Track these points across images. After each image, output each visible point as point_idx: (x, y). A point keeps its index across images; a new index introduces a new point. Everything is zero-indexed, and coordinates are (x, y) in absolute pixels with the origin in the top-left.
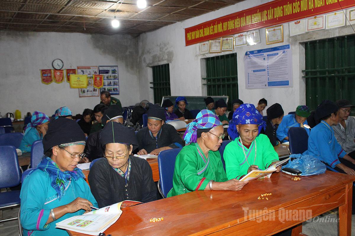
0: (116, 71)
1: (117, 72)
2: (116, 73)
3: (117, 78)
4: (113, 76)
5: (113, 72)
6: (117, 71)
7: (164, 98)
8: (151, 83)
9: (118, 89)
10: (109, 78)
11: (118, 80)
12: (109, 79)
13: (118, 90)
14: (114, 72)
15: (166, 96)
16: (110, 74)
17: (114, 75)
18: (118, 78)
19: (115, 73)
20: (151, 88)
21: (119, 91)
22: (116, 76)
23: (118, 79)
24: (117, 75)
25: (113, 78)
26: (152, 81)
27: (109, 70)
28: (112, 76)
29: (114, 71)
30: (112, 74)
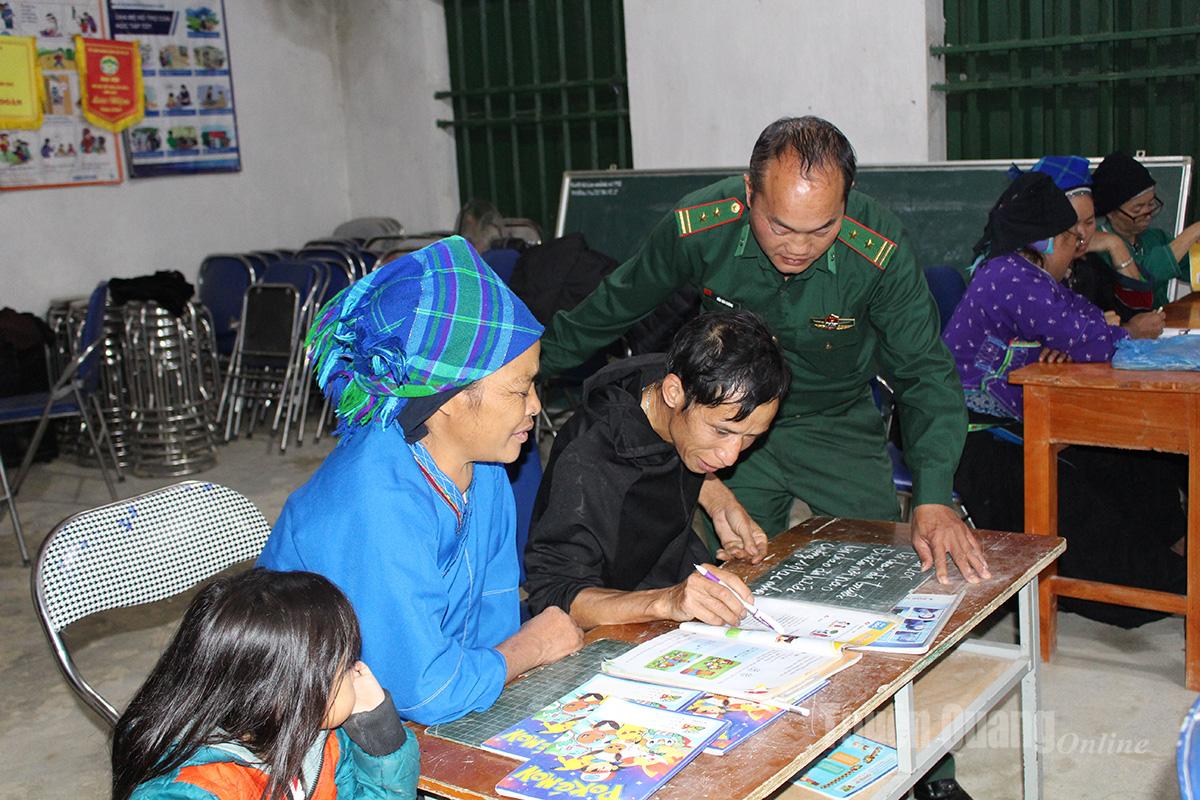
0: (216, 23)
1: (219, 28)
2: (217, 35)
3: (221, 62)
4: (197, 52)
5: (197, 22)
6: (219, 17)
7: (573, 181)
8: (439, 96)
9: (231, 135)
10: (177, 65)
11: (226, 79)
12: (175, 73)
13: (233, 144)
14: (203, 25)
15: (580, 174)
16: (180, 36)
17: (201, 42)
18: (225, 66)
19: (207, 35)
20: (442, 124)
21: (237, 150)
22: (212, 56)
23: (228, 73)
24: (218, 43)
25: (201, 68)
26: (446, 87)
27: (170, 14)
28: (191, 53)
29: (203, 17)
30: (190, 35)
